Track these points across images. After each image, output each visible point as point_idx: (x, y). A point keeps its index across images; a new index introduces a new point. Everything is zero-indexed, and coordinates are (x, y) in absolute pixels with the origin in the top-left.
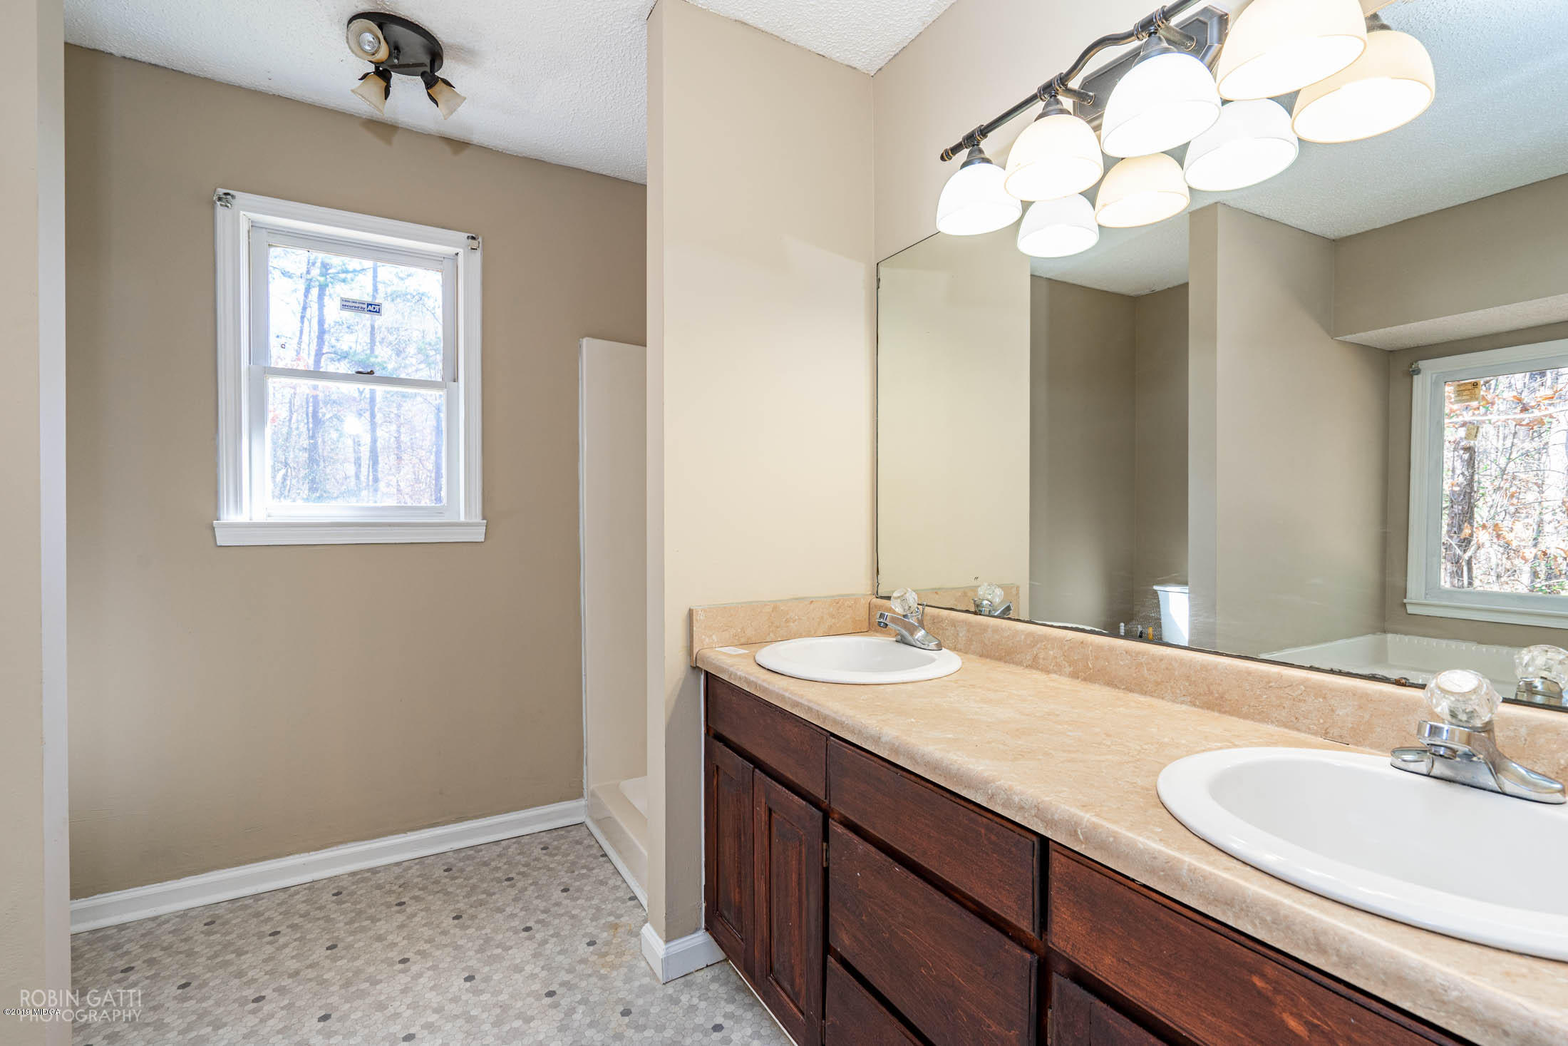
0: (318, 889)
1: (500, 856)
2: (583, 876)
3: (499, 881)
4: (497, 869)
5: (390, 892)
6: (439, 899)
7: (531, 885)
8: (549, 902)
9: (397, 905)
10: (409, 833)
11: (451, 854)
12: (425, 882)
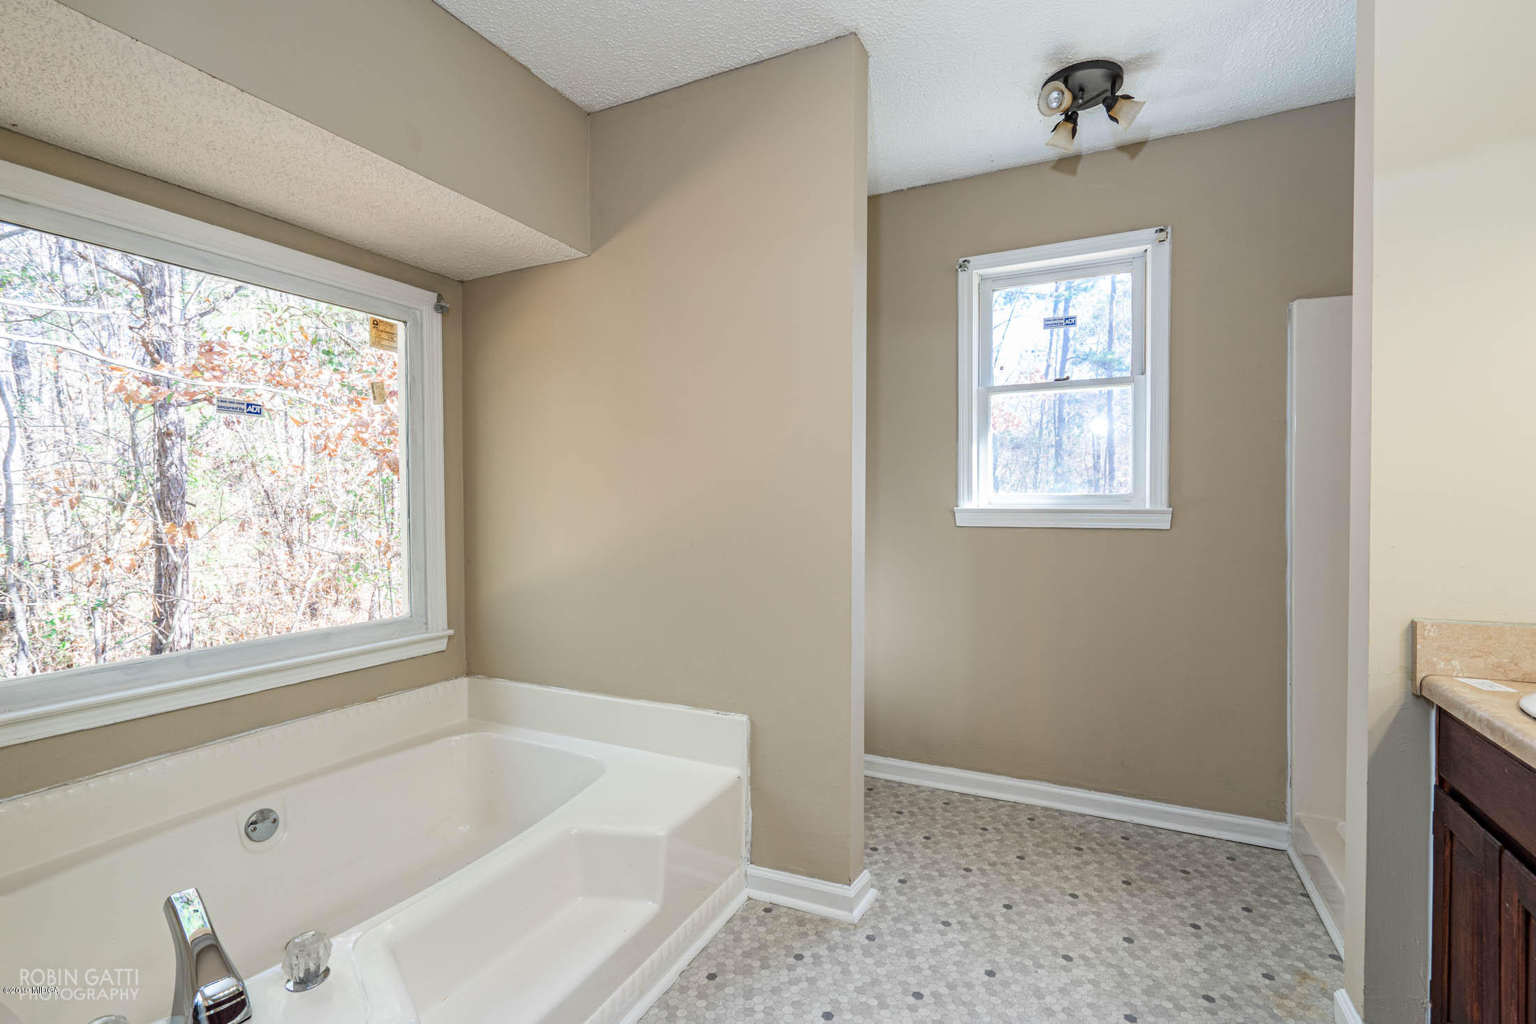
0: (1018, 810)
1: (1179, 846)
2: (1273, 905)
3: (1174, 869)
4: (1174, 857)
5: (1072, 836)
6: (1113, 860)
7: (1208, 887)
8: (1226, 913)
9: (1076, 848)
10: (1093, 792)
11: (1131, 825)
12: (1102, 840)
